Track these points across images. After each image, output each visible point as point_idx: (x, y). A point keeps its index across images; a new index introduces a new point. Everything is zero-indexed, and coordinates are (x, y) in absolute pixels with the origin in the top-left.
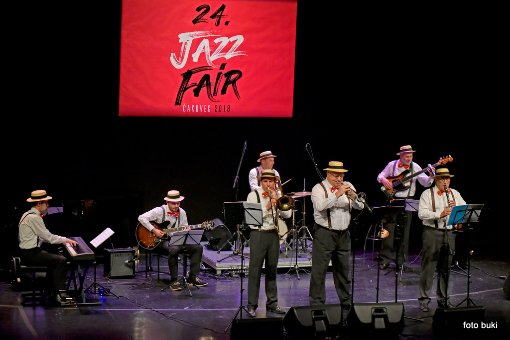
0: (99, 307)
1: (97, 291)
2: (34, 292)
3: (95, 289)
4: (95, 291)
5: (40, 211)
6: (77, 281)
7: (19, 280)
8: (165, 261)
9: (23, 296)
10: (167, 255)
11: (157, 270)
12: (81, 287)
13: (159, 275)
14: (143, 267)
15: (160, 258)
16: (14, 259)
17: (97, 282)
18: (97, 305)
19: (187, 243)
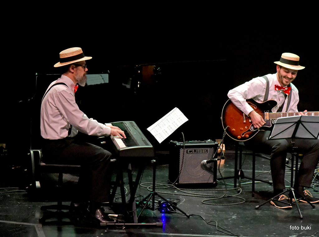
0: (159, 229)
1: (156, 205)
2: (60, 203)
3: (153, 202)
4: (153, 205)
5: (74, 79)
6: (127, 189)
7: (38, 184)
8: (264, 163)
9: (43, 209)
10: (268, 153)
11: (251, 176)
12: (132, 199)
13: (253, 184)
14: (230, 172)
15: (256, 158)
16: (32, 152)
17: (156, 191)
18: (155, 226)
19: (298, 135)
